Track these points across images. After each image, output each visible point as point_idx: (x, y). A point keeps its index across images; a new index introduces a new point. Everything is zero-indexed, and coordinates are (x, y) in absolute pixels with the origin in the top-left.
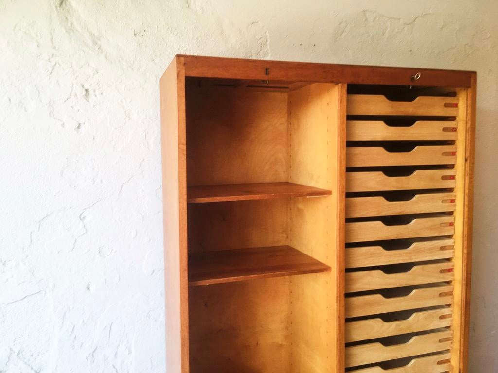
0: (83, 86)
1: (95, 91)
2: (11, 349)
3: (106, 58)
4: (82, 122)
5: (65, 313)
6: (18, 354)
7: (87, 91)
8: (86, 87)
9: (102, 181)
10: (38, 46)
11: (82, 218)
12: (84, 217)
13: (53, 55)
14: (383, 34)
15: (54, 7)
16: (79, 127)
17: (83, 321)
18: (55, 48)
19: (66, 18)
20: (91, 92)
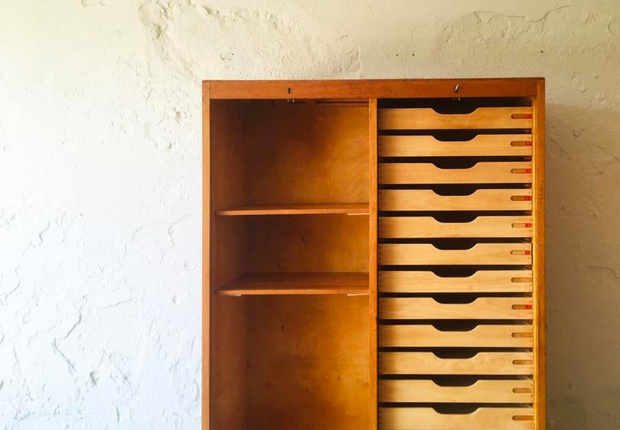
0: (175, 109)
1: (185, 113)
2: (104, 351)
3: (195, 82)
4: (173, 142)
5: (152, 322)
6: (110, 356)
7: (178, 113)
8: (177, 110)
9: (188, 198)
10: (137, 75)
11: (170, 232)
12: (172, 232)
13: (149, 83)
14: (503, 36)
15: (151, 39)
16: (170, 147)
17: (168, 332)
18: (151, 76)
19: (163, 49)
20: (182, 114)
